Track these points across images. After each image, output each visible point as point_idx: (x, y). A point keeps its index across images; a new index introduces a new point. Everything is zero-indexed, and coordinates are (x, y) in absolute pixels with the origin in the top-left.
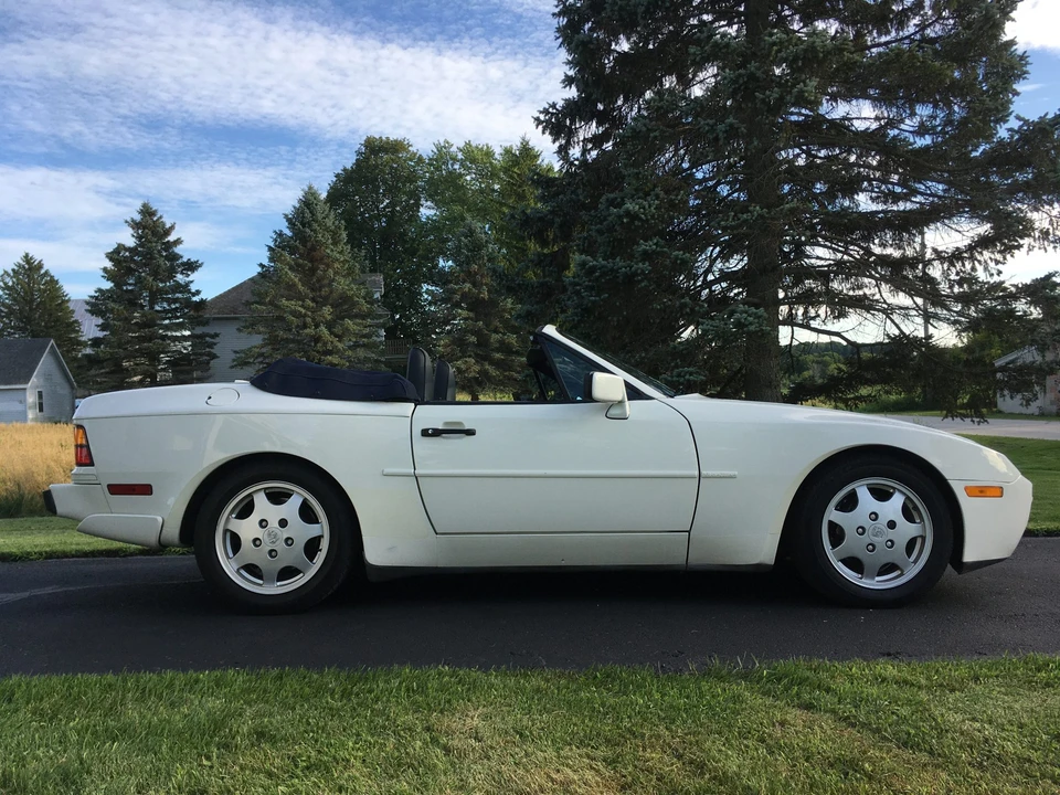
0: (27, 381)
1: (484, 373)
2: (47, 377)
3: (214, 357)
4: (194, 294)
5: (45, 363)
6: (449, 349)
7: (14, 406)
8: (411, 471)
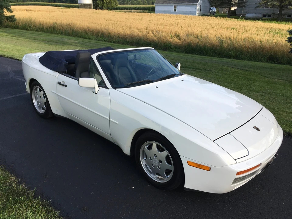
0: (197, 3)
2: (203, 1)
7: (194, 10)
8: (56, 93)
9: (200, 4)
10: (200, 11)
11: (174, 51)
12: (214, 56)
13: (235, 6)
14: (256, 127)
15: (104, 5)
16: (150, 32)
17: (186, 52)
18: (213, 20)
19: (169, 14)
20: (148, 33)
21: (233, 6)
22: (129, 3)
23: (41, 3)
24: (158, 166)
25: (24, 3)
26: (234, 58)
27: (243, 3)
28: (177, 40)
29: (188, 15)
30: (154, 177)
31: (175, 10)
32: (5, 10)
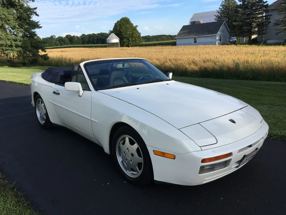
0: (216, 34)
3: (270, 22)
4: (265, 3)
5: (222, 28)
7: (214, 40)
8: (52, 102)
9: (219, 35)
10: (220, 41)
11: (191, 76)
12: (231, 79)
13: (255, 34)
14: (232, 120)
15: (130, 42)
16: (168, 61)
17: (202, 77)
18: (232, 48)
19: (189, 46)
20: (166, 62)
21: (253, 35)
22: (155, 40)
23: (76, 45)
24: (132, 161)
25: (61, 46)
26: (251, 79)
27: (264, 30)
28: (194, 67)
29: (208, 45)
30: (129, 173)
31: (195, 42)
32: (40, 50)
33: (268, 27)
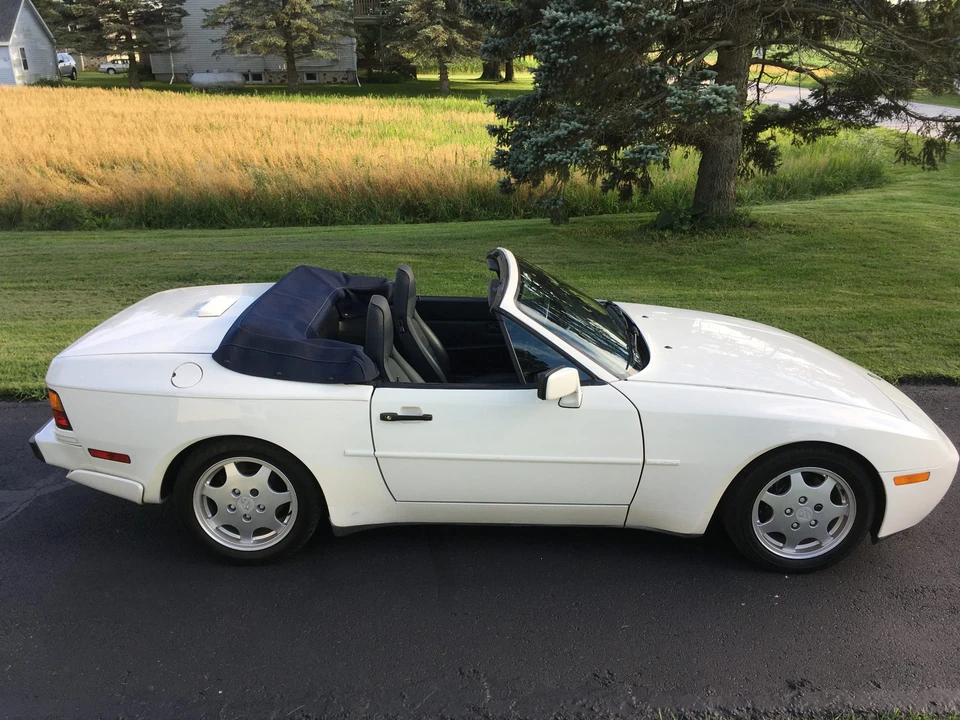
0: (7, 39)
1: (452, 42)
2: (27, 33)
3: (184, 14)
5: (22, 18)
6: (417, 15)
7: (2, 64)
8: (371, 453)
9: (18, 44)
10: (26, 67)
11: (100, 226)
33: (181, 27)
